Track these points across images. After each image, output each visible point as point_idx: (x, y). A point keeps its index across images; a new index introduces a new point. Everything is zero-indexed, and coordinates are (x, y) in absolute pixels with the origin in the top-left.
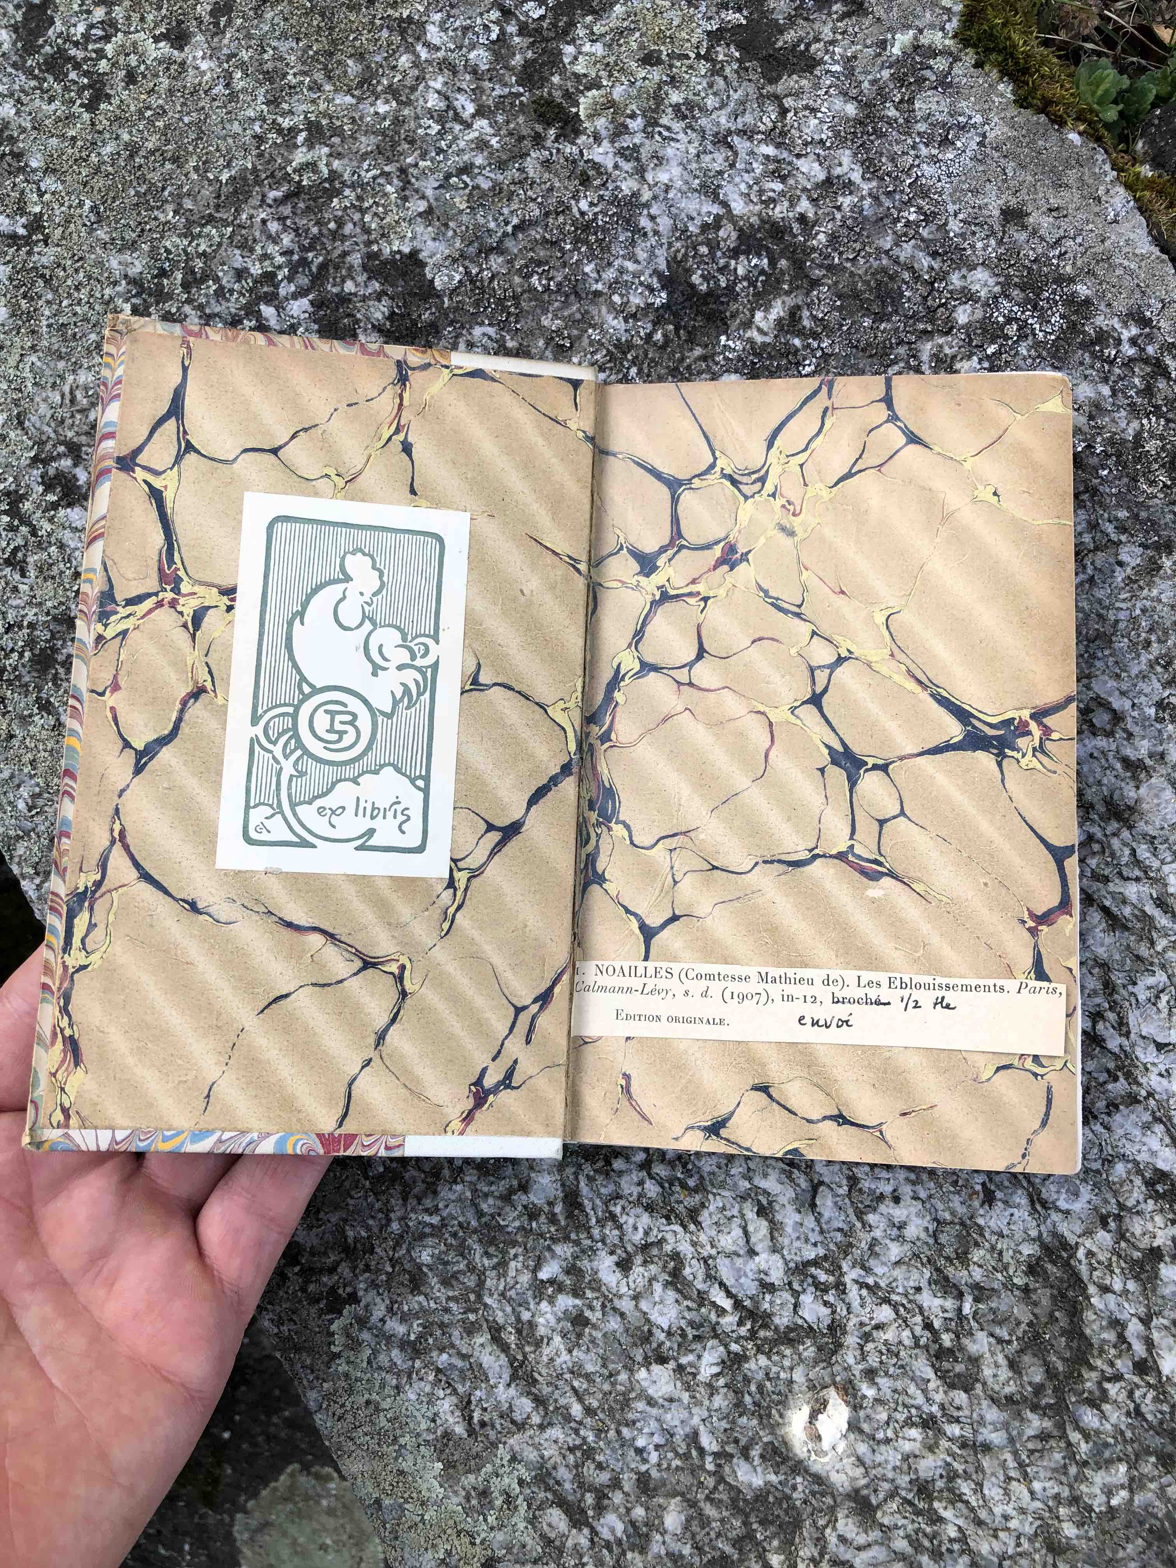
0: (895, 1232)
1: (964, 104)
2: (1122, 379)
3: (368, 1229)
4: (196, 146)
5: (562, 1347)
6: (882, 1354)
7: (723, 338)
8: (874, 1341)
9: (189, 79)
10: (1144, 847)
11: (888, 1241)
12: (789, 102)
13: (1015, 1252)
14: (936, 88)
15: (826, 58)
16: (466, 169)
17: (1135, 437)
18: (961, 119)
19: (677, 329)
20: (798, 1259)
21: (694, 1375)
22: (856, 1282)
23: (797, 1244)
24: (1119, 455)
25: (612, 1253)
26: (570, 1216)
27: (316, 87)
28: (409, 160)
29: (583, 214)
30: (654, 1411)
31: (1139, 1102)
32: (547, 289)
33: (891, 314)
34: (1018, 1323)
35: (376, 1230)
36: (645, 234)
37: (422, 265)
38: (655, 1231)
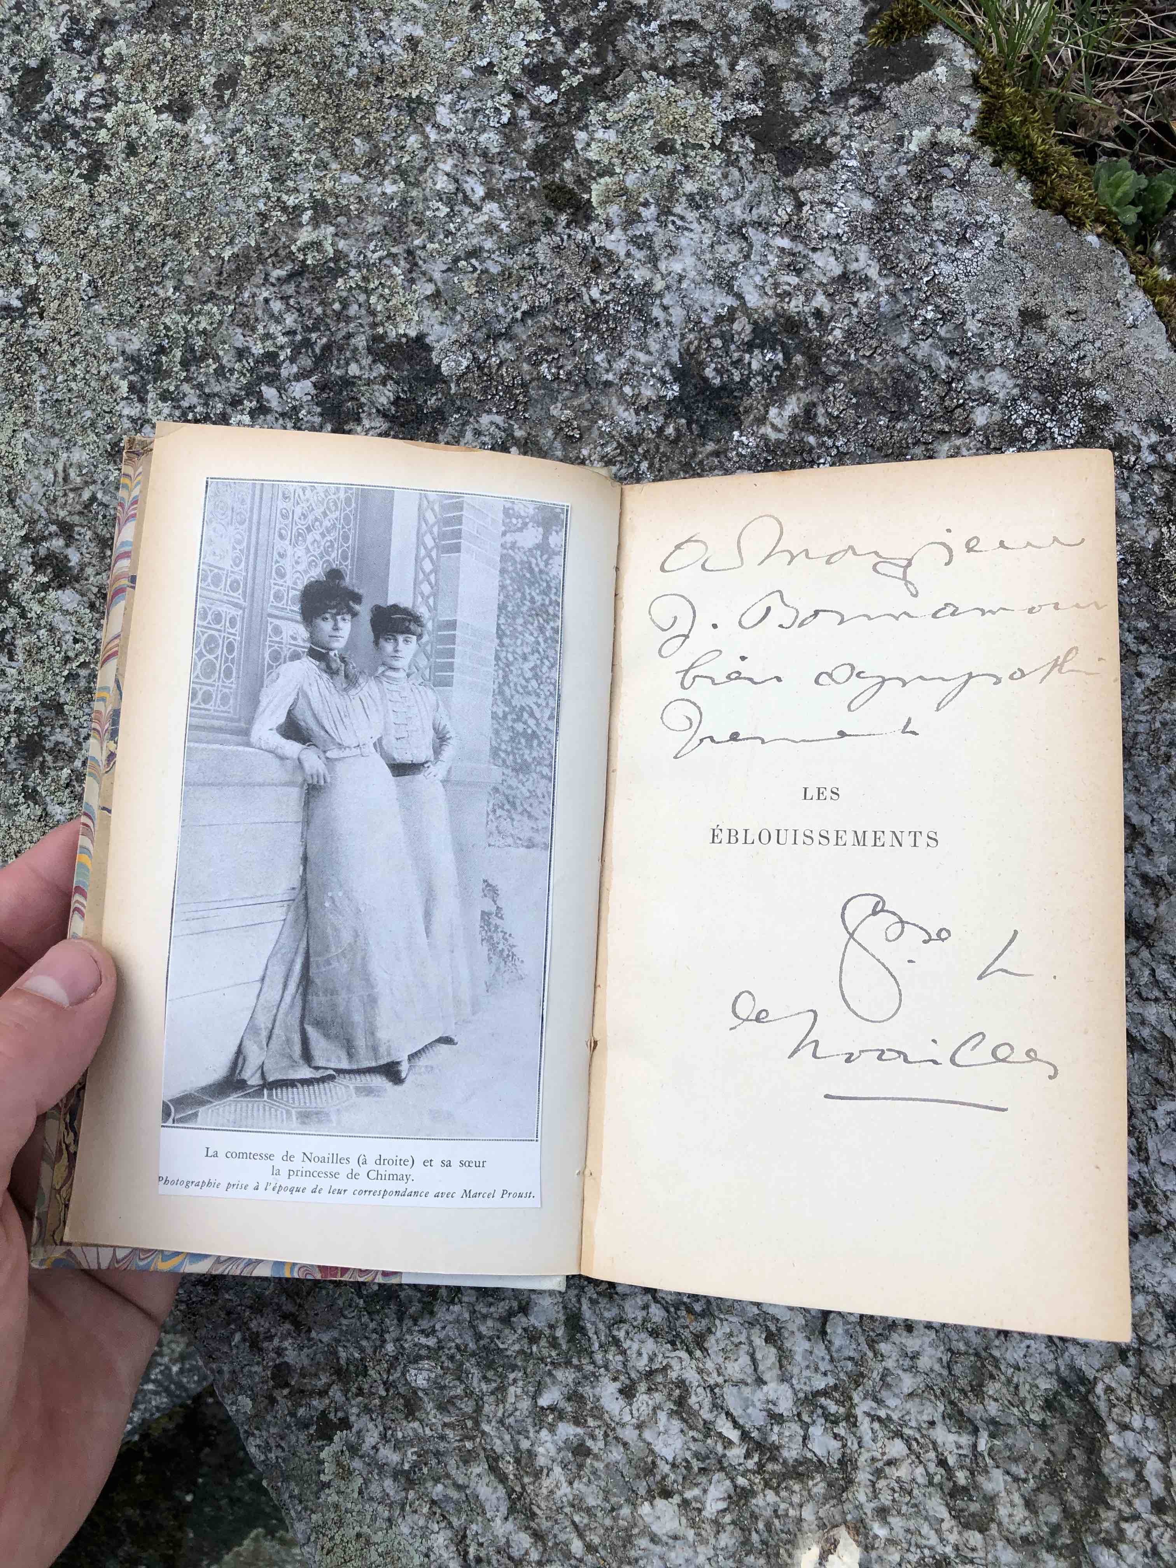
0: (907, 1363)
1: (982, 203)
2: (1141, 486)
3: (362, 1350)
4: (198, 222)
5: (563, 1479)
6: (894, 1491)
7: (736, 434)
8: (886, 1477)
9: (192, 153)
10: (1164, 967)
11: (900, 1372)
12: (804, 195)
13: (1031, 1386)
14: (953, 186)
15: (843, 152)
16: (475, 253)
17: (1154, 545)
18: (979, 218)
19: (689, 424)
20: (807, 1388)
21: (700, 1511)
22: (868, 1414)
23: (807, 1373)
24: (1139, 565)
25: (615, 1379)
26: (571, 1340)
27: (322, 165)
28: (417, 242)
29: (594, 302)
30: (658, 1549)
31: (1159, 1231)
32: (556, 378)
33: (907, 414)
34: (1035, 1461)
35: (369, 1351)
36: (657, 325)
37: (429, 349)
38: (660, 1358)
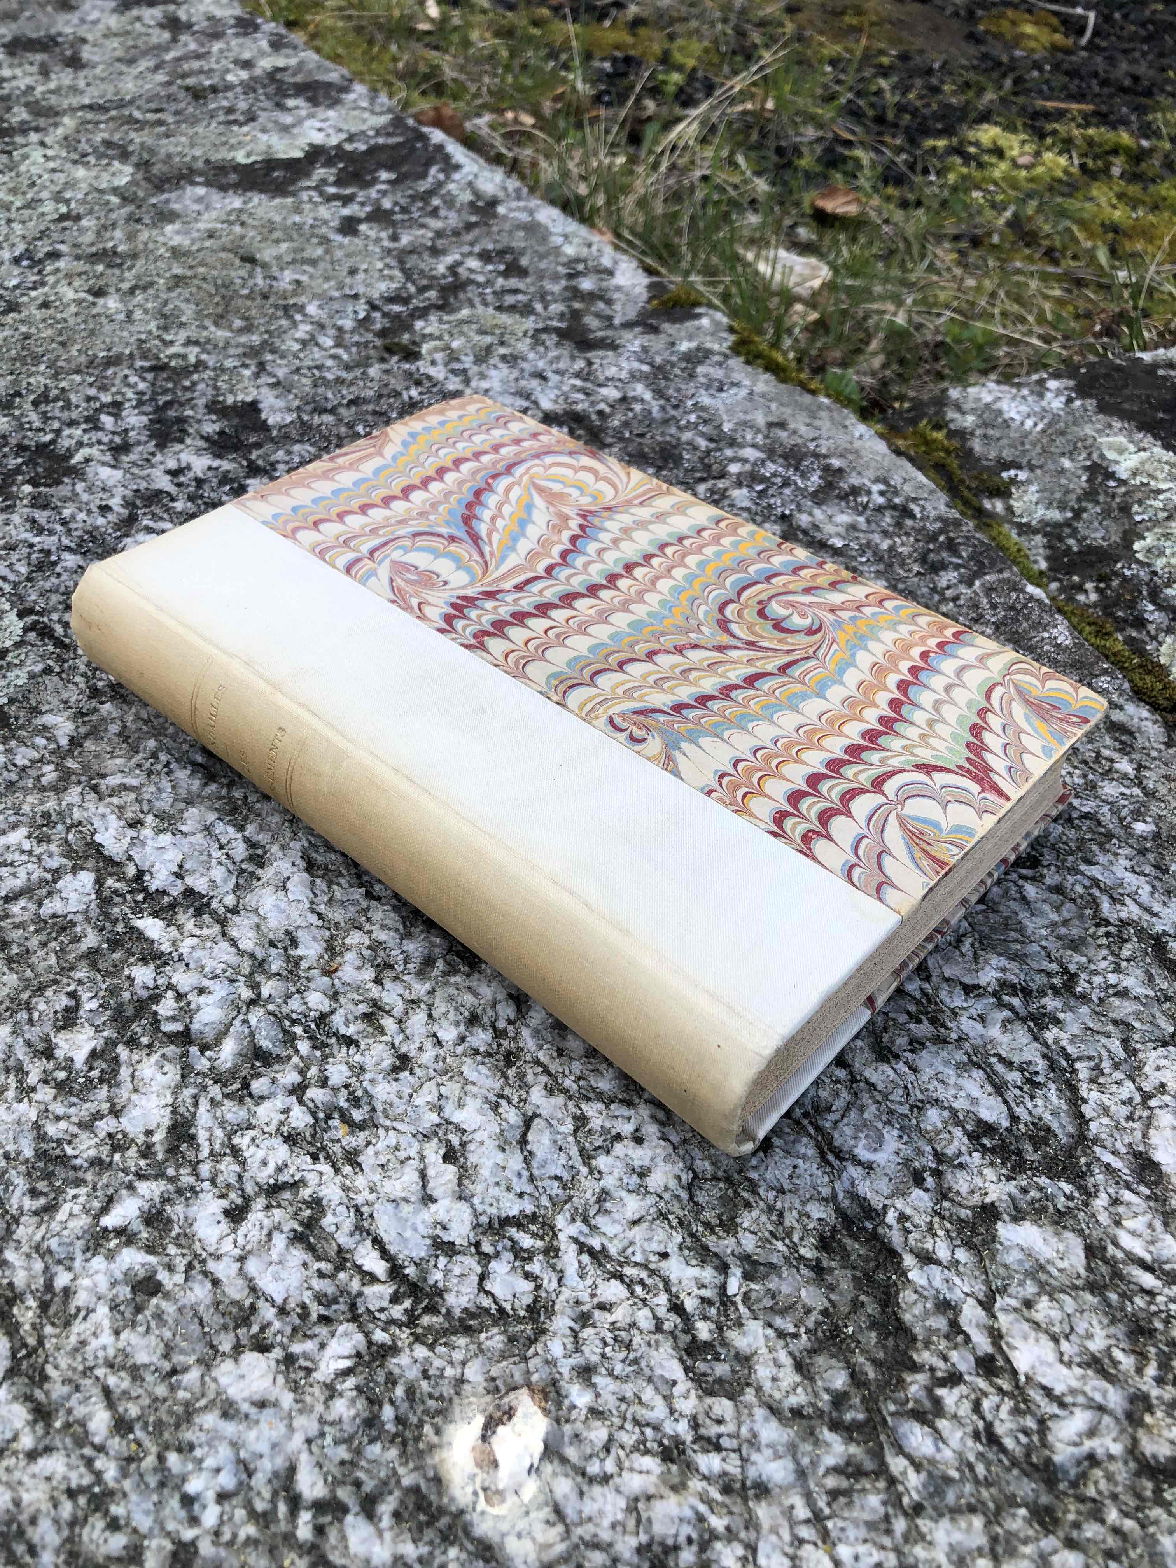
0: (635, 1179)
1: (736, 376)
2: (875, 516)
6: (606, 1344)
8: (594, 1326)
9: (96, 310)
11: (624, 1194)
12: (595, 361)
13: (800, 1214)
14: (714, 366)
16: (317, 367)
18: (734, 381)
20: (493, 1211)
21: (309, 1371)
23: (495, 1191)
25: (223, 1196)
26: (172, 1148)
27: (203, 326)
28: (268, 359)
29: (412, 400)
30: (230, 1428)
31: (949, 1043)
34: (808, 1311)
37: (260, 410)
38: (292, 1170)
